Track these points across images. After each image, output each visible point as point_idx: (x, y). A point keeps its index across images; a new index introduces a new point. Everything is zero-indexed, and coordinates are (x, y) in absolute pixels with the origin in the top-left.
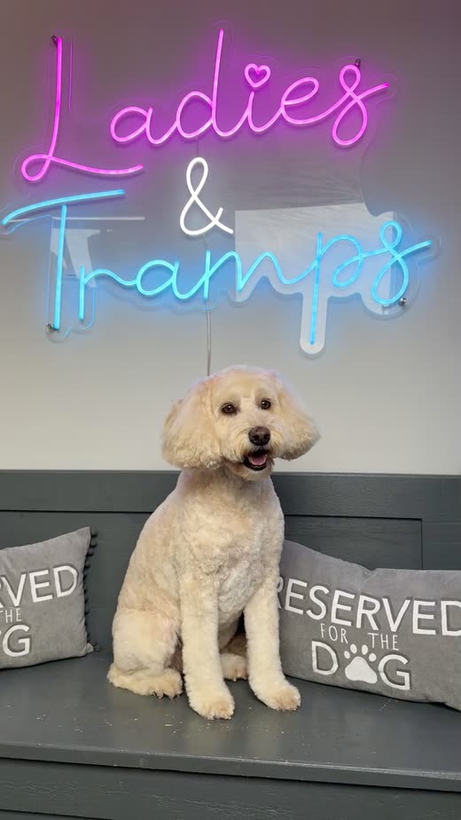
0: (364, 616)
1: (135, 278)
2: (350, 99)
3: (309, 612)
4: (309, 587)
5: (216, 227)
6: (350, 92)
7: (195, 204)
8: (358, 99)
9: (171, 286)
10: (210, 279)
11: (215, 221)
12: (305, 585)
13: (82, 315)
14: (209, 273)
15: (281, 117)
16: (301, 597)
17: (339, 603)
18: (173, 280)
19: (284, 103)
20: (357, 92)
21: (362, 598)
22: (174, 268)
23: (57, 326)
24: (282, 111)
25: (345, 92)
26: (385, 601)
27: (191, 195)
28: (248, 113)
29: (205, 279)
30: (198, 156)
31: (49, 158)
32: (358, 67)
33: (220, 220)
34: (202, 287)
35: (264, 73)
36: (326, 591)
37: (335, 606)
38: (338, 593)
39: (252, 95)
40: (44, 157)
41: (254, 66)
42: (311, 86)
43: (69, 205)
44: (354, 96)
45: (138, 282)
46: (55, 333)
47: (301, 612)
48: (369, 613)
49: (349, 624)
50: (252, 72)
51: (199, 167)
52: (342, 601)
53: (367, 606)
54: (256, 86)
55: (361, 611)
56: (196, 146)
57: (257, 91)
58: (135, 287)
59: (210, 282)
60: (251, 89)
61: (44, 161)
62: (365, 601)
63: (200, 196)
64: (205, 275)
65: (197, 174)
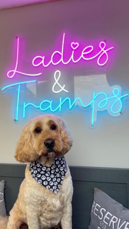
0: (112, 222)
1: (39, 106)
2: (103, 52)
3: (99, 216)
4: (101, 208)
5: (63, 90)
6: (102, 49)
7: (57, 84)
8: (105, 52)
9: (50, 108)
10: (61, 105)
11: (63, 89)
12: (100, 207)
13: (24, 117)
14: (61, 104)
15: (82, 58)
16: (98, 210)
17: (107, 216)
18: (50, 106)
19: (83, 53)
20: (105, 49)
21: (114, 217)
22: (51, 102)
23: (17, 120)
24: (82, 56)
25: (101, 50)
26: (120, 219)
27: (55, 81)
28: (72, 57)
29: (60, 106)
30: (57, 70)
31: (15, 71)
32: (105, 42)
33: (64, 88)
34: (59, 108)
35: (77, 45)
36: (105, 211)
37: (106, 216)
38: (108, 213)
39: (73, 52)
40: (13, 71)
41: (73, 43)
42: (91, 48)
43: (21, 84)
44: (104, 51)
45: (40, 107)
46: (16, 122)
47: (97, 215)
48: (114, 222)
49: (107, 224)
50: (73, 45)
51: (58, 73)
52: (108, 216)
53: (114, 220)
54: (74, 49)
55: (112, 221)
56: (57, 67)
57: (75, 50)
58: (39, 108)
59: (61, 107)
60: (73, 50)
61: (13, 72)
62: (114, 218)
63: (58, 81)
64: (60, 104)
65: (57, 75)
